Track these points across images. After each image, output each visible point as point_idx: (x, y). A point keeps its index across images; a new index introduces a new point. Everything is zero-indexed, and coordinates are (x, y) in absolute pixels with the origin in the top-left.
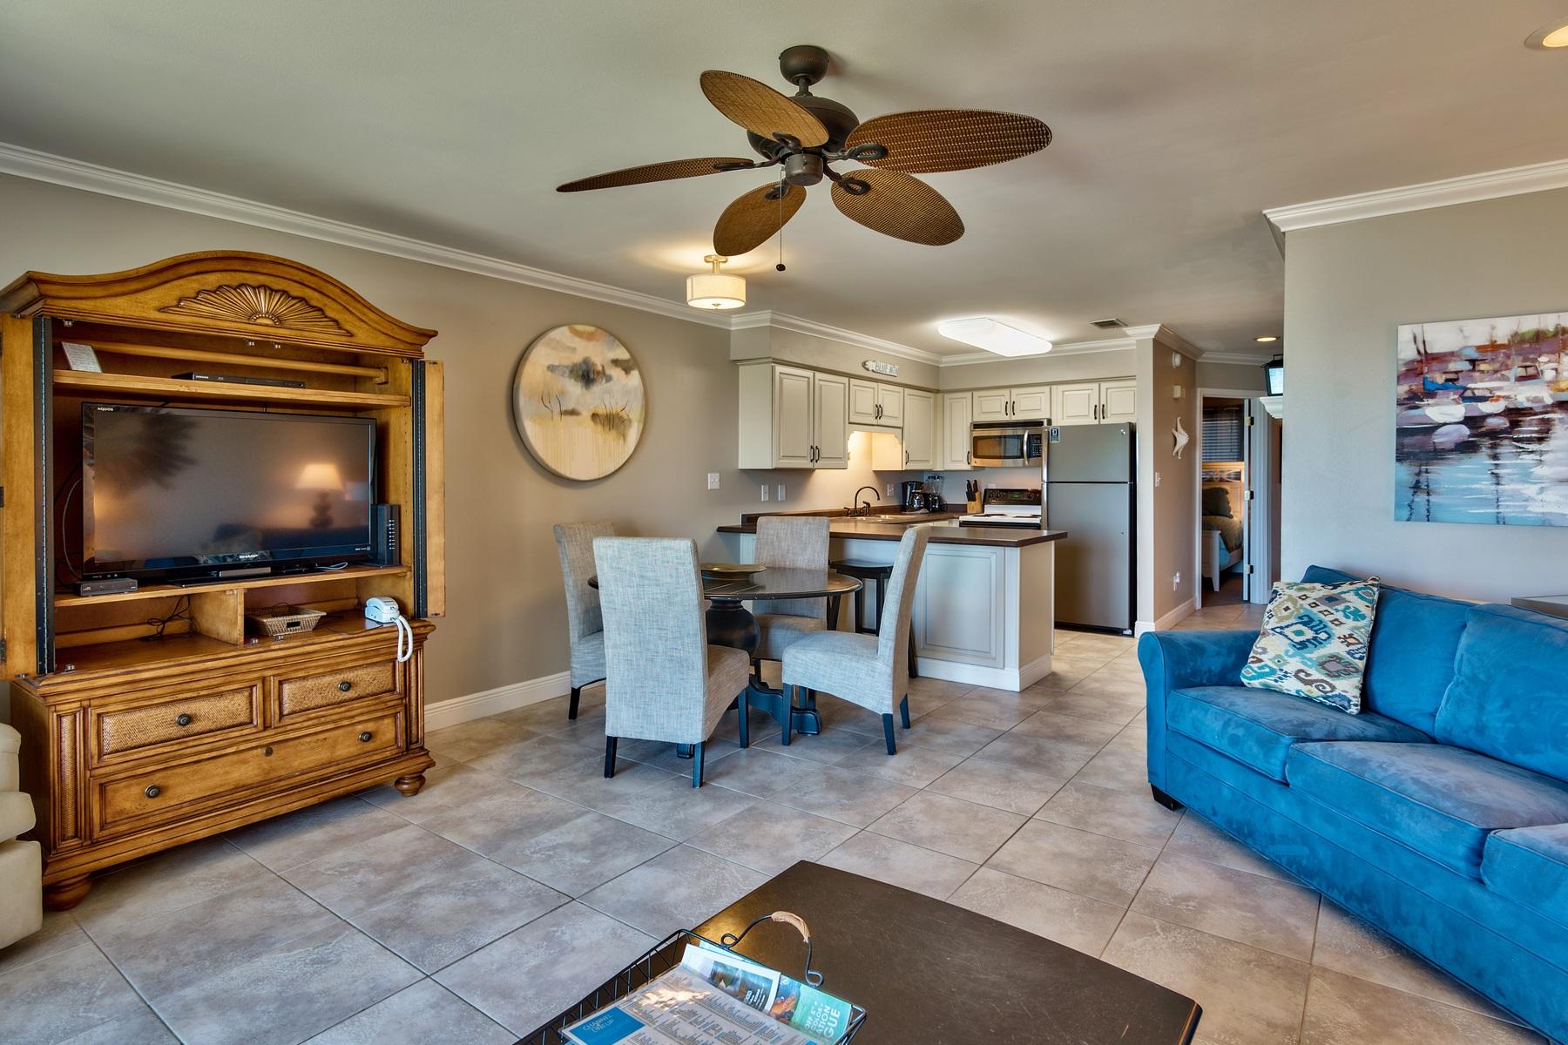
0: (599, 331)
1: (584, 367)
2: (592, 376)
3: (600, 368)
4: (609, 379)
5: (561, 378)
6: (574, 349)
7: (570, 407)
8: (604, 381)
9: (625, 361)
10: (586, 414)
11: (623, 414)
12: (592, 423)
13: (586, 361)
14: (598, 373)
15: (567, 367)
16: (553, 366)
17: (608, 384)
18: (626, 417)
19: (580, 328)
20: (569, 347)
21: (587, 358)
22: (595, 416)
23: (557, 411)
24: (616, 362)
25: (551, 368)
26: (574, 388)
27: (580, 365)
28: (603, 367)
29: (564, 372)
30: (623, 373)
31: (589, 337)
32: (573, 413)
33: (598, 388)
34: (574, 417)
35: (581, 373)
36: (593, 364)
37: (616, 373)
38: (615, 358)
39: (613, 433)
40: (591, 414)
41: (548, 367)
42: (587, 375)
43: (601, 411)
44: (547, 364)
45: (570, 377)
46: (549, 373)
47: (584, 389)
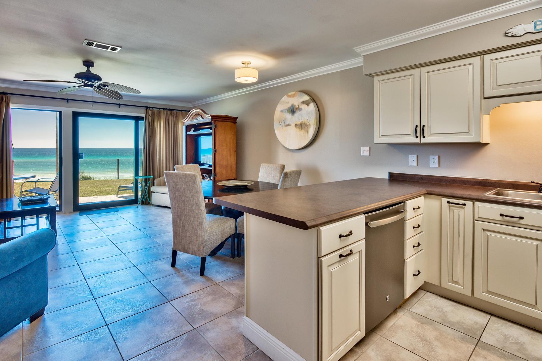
0: (297, 92)
1: (292, 108)
2: (294, 110)
3: (297, 106)
4: (301, 110)
5: (285, 114)
6: (288, 102)
7: (287, 123)
8: (299, 111)
9: (307, 101)
10: (293, 125)
11: (307, 123)
12: (295, 128)
13: (292, 105)
14: (297, 108)
15: (286, 109)
16: (282, 110)
17: (301, 112)
18: (308, 124)
19: (290, 94)
20: (287, 102)
21: (292, 104)
22: (296, 125)
23: (283, 125)
24: (303, 102)
25: (282, 111)
26: (289, 116)
27: (290, 107)
28: (298, 106)
29: (285, 111)
30: (306, 106)
31: (293, 96)
32: (289, 125)
33: (296, 115)
34: (289, 127)
35: (291, 110)
36: (295, 106)
37: (304, 107)
38: (303, 101)
39: (303, 131)
40: (295, 124)
41: (281, 111)
42: (293, 110)
43: (298, 123)
44: (280, 110)
45: (287, 113)
46: (281, 113)
47: (292, 116)
